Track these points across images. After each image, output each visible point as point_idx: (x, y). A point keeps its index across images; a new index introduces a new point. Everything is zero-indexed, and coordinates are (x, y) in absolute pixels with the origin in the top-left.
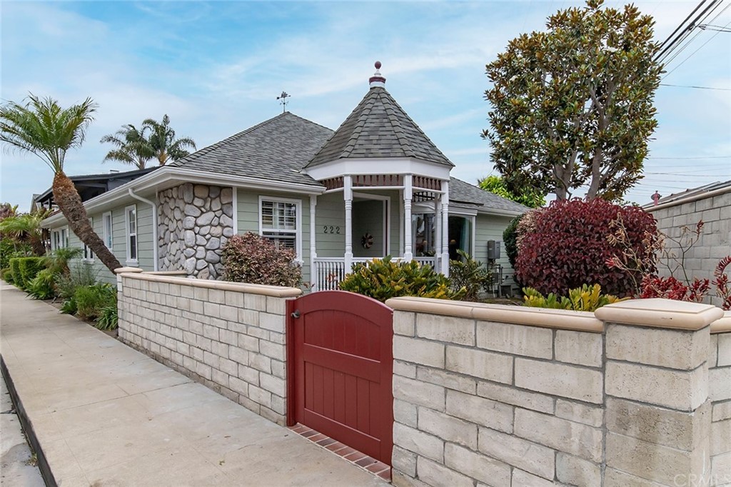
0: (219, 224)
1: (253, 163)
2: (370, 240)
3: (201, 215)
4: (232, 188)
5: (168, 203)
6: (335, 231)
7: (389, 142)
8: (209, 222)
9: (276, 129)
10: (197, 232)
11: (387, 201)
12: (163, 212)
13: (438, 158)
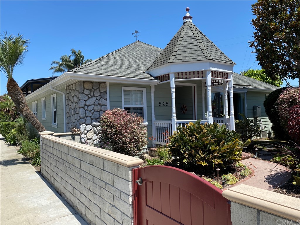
0: (99, 104)
1: (118, 68)
2: (185, 109)
3: (88, 99)
4: (106, 83)
5: (71, 93)
6: (165, 104)
7: (196, 52)
8: (93, 103)
9: (132, 50)
10: (86, 109)
11: (194, 86)
12: (68, 98)
13: (226, 60)
